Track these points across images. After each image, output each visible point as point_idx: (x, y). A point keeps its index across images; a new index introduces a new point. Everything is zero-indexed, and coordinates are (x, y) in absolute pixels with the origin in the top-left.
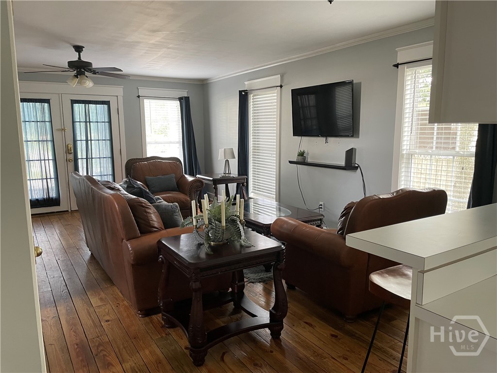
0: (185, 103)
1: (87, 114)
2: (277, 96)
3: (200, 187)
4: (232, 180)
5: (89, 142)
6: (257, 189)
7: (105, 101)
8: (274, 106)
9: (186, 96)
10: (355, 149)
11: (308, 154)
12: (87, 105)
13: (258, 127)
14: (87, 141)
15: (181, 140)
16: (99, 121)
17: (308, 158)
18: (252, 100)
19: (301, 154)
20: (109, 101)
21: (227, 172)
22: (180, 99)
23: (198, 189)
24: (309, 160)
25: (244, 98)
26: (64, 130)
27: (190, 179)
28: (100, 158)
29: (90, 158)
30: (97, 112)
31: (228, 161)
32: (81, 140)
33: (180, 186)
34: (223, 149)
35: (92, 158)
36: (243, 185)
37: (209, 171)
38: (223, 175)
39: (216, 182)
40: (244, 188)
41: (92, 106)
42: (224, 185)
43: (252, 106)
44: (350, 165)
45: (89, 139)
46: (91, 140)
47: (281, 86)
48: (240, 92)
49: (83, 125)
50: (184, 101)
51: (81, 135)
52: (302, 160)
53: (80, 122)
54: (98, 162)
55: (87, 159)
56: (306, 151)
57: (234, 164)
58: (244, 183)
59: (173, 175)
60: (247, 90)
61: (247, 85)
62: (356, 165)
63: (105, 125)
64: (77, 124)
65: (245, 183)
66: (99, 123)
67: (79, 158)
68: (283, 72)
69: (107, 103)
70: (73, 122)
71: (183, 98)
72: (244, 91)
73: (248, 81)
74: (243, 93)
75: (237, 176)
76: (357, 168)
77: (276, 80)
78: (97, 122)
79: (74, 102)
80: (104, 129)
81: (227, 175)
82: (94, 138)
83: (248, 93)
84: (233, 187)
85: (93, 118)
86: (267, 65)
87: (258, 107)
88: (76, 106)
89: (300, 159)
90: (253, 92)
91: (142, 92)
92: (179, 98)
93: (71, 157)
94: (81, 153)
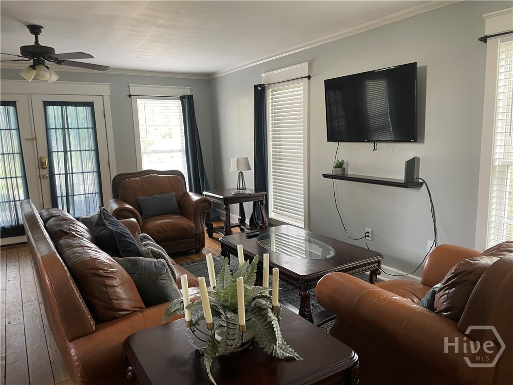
0: (188, 104)
1: (64, 118)
2: (304, 90)
3: (207, 209)
4: (248, 198)
5: (69, 153)
6: (279, 208)
7: (86, 102)
8: (300, 103)
9: (189, 94)
10: (419, 159)
11: (348, 164)
12: (64, 108)
13: (279, 131)
14: (65, 152)
15: (185, 148)
16: (80, 127)
17: (347, 169)
18: (270, 97)
19: (340, 165)
20: (93, 102)
21: (241, 186)
22: (182, 98)
23: (205, 211)
24: (350, 173)
25: (260, 93)
26: (35, 139)
27: (195, 197)
28: (83, 173)
29: (69, 174)
30: (79, 116)
31: (242, 173)
32: (57, 152)
33: (182, 207)
34: (236, 159)
35: (72, 173)
36: (262, 203)
37: (219, 186)
38: (236, 191)
39: (228, 201)
40: (263, 208)
41: (71, 109)
42: (238, 205)
43: (271, 104)
44: (412, 180)
45: (68, 149)
46: (71, 151)
47: (309, 77)
48: (256, 87)
49: (60, 132)
50: (186, 101)
51: (57, 144)
52: (340, 173)
53: (56, 129)
54: (81, 178)
55: (66, 174)
56: (345, 161)
57: (250, 177)
58: (262, 201)
59: (173, 193)
60: (264, 85)
61: (263, 78)
62: (420, 181)
63: (88, 131)
64: (53, 132)
65: (264, 201)
66: (80, 130)
67: (56, 173)
68: (311, 58)
69: (90, 104)
70: (47, 129)
71: (186, 97)
72: (260, 85)
73: (265, 72)
74: (259, 88)
75: (254, 192)
76: (421, 184)
77: (302, 69)
78: (78, 128)
79: (47, 104)
80: (86, 136)
81: (241, 191)
82: (75, 148)
83: (266, 88)
84: (248, 206)
85: (72, 123)
86: (290, 51)
87: (278, 105)
88: (50, 109)
89: (338, 171)
90: (273, 86)
91: (134, 90)
92: (180, 97)
93: (46, 172)
94: (58, 167)
